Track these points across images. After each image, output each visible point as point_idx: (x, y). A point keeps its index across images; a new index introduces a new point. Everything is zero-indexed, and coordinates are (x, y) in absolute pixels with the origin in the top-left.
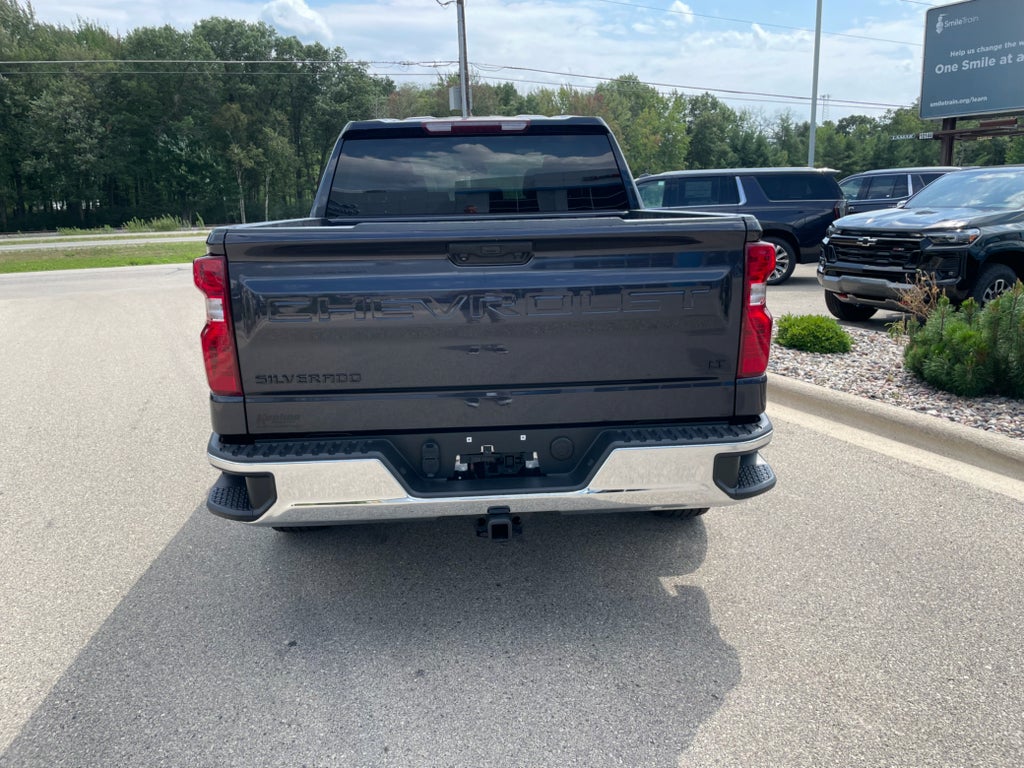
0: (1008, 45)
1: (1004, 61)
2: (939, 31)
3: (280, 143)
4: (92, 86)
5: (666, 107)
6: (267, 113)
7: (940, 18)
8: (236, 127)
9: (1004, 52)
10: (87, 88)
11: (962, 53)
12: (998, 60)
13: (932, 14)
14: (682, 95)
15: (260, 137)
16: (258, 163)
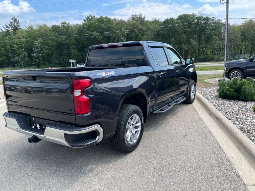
3: (194, 43)
4: (154, 33)
6: (192, 36)
8: (184, 40)
10: (153, 34)
15: (189, 42)
16: (189, 48)
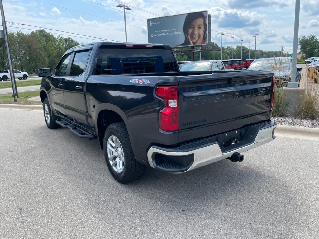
0: (168, 30)
1: (168, 34)
2: (151, 25)
5: (57, 41)
7: (151, 22)
9: (168, 32)
11: (157, 32)
12: (166, 34)
13: (149, 20)
14: (62, 37)
